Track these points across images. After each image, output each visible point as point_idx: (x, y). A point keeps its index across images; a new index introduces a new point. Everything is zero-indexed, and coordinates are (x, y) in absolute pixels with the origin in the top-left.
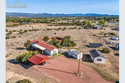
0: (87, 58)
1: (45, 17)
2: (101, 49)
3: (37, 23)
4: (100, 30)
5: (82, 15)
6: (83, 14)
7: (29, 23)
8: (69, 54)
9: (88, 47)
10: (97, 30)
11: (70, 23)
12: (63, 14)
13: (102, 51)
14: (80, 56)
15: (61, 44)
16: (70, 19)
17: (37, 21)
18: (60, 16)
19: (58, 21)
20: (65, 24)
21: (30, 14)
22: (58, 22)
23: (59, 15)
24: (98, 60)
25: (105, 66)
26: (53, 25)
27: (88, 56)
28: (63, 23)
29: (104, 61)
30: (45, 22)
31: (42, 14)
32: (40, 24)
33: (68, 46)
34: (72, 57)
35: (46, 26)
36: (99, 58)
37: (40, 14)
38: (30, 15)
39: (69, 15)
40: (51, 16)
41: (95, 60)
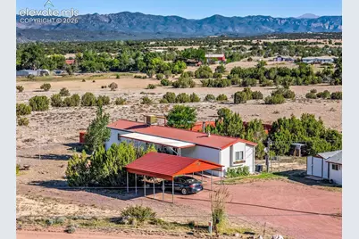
1: (131, 39)
3: (83, 70)
7: (31, 72)
11: (316, 69)
12: (264, 20)
16: (313, 50)
17: (84, 63)
18: (238, 30)
19: (231, 58)
20: (282, 73)
22: (229, 67)
26: (197, 81)
28: (267, 73)
30: (134, 68)
31: (110, 17)
32: (109, 79)
33: (305, 155)
35: (152, 87)
37: (95, 17)
39: (310, 21)
40: (174, 30)
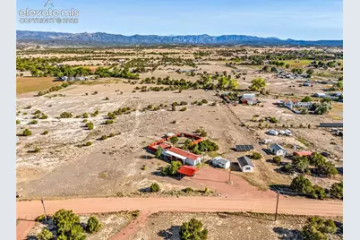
0: (235, 167)
2: (251, 154)
4: (252, 107)
5: (210, 40)
6: (211, 37)
8: (215, 163)
9: (235, 150)
10: (247, 107)
13: (252, 157)
14: (228, 165)
15: (199, 149)
21: (56, 34)
22: (155, 75)
23: (144, 37)
24: (247, 168)
25: (253, 174)
26: (148, 87)
27: (236, 164)
28: (171, 82)
29: (252, 170)
33: (208, 151)
34: (218, 166)
35: (134, 92)
36: (247, 166)
38: (54, 38)
41: (244, 169)
